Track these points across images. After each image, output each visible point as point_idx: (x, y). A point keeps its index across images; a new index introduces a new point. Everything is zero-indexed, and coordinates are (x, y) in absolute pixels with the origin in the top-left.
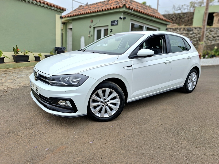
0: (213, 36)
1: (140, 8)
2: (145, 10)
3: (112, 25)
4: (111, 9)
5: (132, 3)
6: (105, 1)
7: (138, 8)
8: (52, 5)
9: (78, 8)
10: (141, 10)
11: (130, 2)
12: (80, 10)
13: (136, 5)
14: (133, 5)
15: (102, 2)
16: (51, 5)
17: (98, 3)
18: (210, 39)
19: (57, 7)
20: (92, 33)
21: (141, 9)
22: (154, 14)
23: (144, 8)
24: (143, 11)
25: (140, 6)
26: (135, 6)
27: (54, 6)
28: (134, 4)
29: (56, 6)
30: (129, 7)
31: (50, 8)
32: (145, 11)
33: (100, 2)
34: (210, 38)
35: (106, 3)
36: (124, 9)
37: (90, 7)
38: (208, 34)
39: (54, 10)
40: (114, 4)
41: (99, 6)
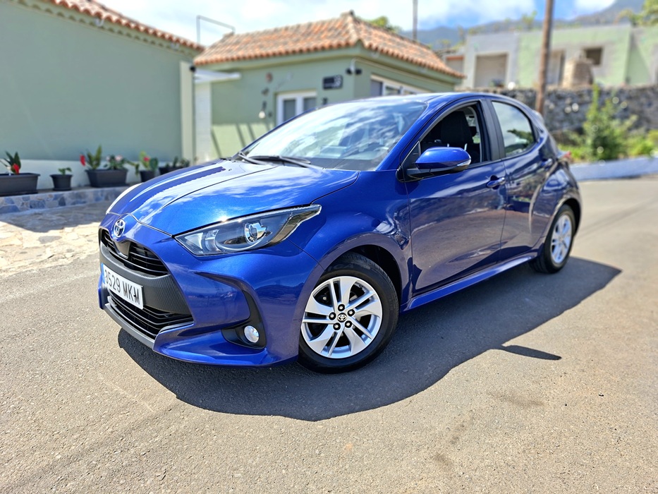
0: (564, 111)
1: (390, 44)
2: (403, 48)
3: (326, 88)
4: (323, 49)
5: (370, 33)
6: (299, 26)
7: (385, 44)
8: (174, 39)
9: (222, 41)
10: (391, 51)
11: (366, 31)
12: (228, 48)
13: (381, 37)
14: (372, 36)
15: (292, 28)
16: (170, 39)
17: (281, 30)
18: (557, 117)
19: (185, 44)
20: (270, 107)
21: (393, 47)
22: (423, 57)
23: (398, 44)
24: (396, 52)
25: (390, 40)
26: (377, 39)
27: (178, 41)
28: (376, 35)
29: (182, 41)
30: (370, 46)
31: (169, 47)
32: (401, 51)
33: (287, 29)
34: (557, 114)
35: (303, 31)
36: (357, 52)
37: (259, 40)
38: (552, 106)
39: (176, 50)
40: (330, 34)
41: (285, 37)
